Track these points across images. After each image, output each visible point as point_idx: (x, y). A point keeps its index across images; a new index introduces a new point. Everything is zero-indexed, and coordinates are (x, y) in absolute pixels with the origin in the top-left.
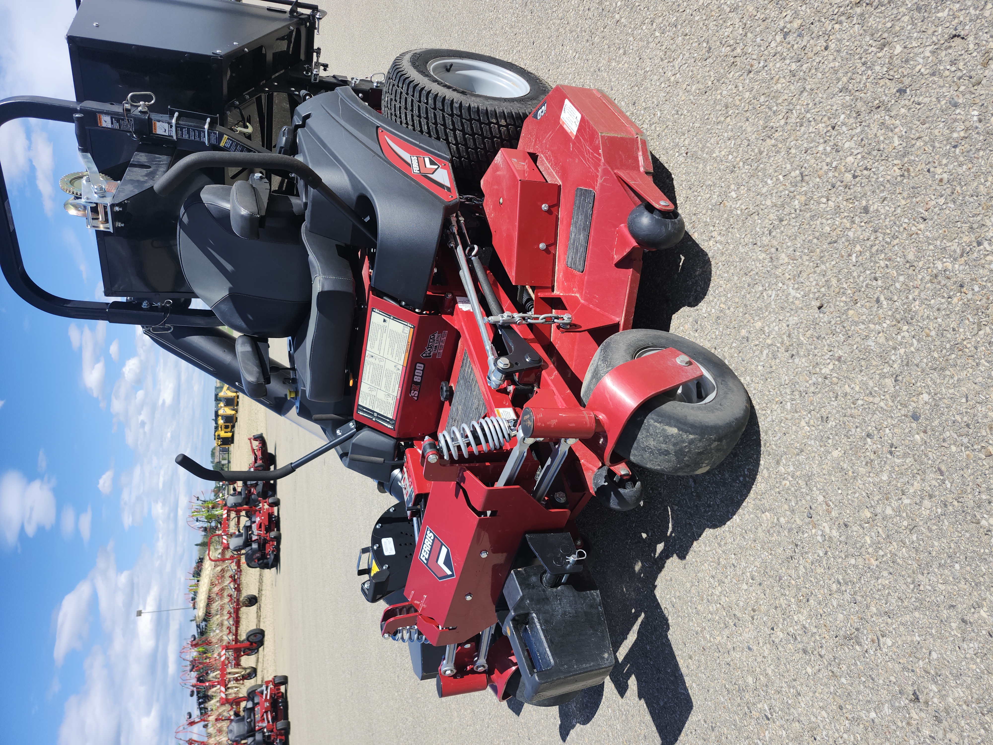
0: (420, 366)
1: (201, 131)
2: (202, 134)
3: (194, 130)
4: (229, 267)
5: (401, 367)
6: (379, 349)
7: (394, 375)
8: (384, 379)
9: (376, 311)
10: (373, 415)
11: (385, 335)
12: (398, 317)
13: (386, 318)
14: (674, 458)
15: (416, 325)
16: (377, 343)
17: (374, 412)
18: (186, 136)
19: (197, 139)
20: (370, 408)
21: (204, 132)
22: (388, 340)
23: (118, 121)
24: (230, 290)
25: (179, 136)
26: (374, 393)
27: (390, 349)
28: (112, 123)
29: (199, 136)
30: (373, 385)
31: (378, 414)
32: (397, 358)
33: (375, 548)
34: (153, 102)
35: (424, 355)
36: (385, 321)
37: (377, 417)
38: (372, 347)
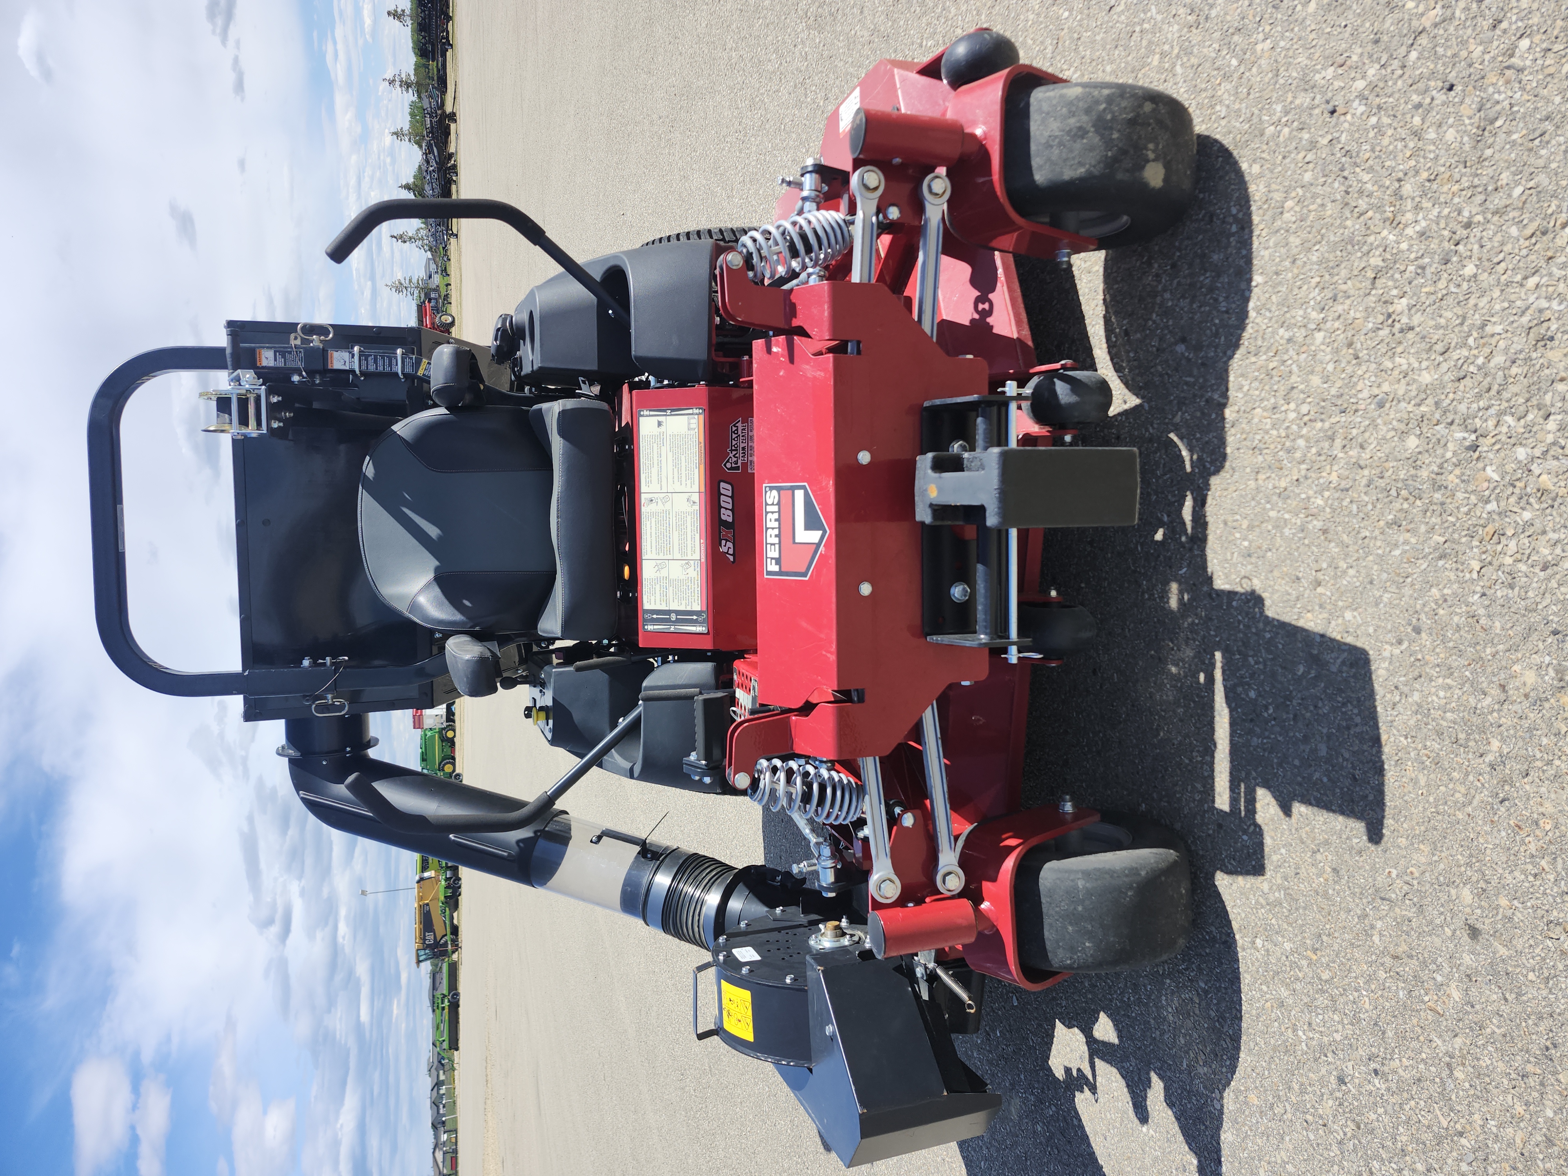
0: (726, 488)
1: (392, 358)
2: (394, 361)
3: (383, 357)
4: (433, 531)
5: (696, 497)
6: (660, 481)
7: (689, 518)
8: (676, 534)
9: (646, 413)
10: (668, 621)
11: (663, 449)
12: (676, 407)
13: (661, 419)
14: (1096, 139)
15: (706, 407)
16: (654, 471)
17: (668, 612)
18: (372, 368)
19: (387, 369)
20: (663, 607)
21: (396, 358)
22: (670, 455)
23: (284, 357)
24: (437, 569)
25: (364, 367)
26: (664, 573)
27: (676, 470)
28: (275, 360)
29: (390, 365)
30: (661, 557)
31: (678, 612)
32: (689, 482)
33: (721, 958)
34: (331, 336)
35: (729, 465)
36: (660, 424)
37: (678, 621)
38: (649, 483)
